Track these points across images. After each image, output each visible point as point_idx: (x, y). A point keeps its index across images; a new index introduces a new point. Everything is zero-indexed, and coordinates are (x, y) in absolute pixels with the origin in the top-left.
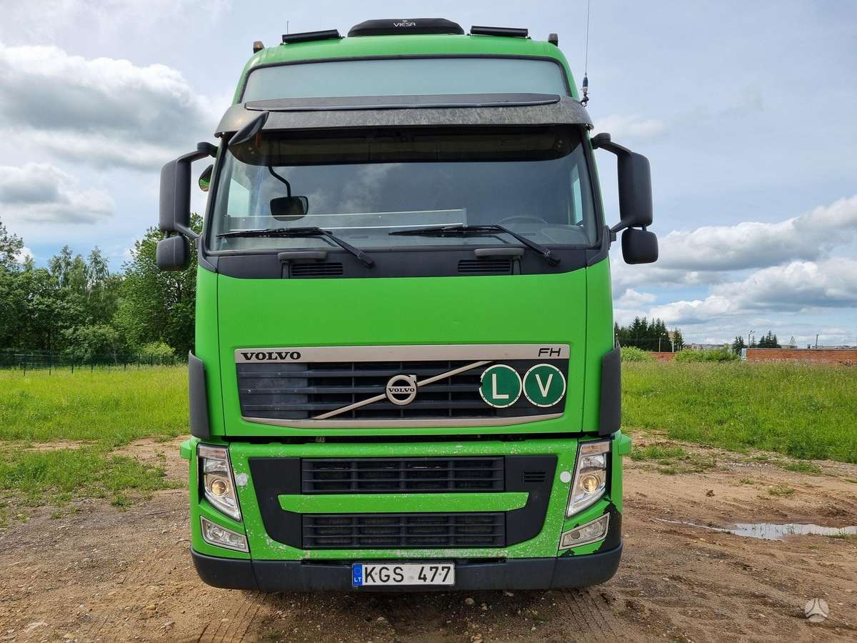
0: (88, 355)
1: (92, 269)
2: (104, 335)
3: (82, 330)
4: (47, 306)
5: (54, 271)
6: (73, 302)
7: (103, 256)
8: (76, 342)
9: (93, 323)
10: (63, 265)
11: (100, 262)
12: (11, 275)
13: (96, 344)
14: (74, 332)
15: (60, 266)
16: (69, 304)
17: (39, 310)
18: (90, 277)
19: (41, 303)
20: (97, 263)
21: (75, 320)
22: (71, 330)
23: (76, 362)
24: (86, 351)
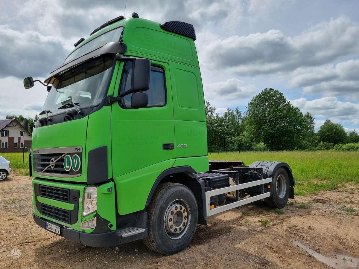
0: (236, 148)
1: (237, 116)
2: (241, 140)
3: (234, 138)
4: (223, 130)
5: (225, 117)
6: (230, 128)
7: (240, 110)
8: (232, 143)
9: (237, 135)
10: (228, 115)
11: (239, 112)
12: (212, 120)
13: (238, 143)
14: (231, 139)
15: (227, 115)
16: (230, 129)
17: (220, 131)
18: (236, 118)
19: (221, 129)
20: (238, 113)
21: (232, 135)
22: (230, 138)
23: (232, 150)
24: (235, 146)
